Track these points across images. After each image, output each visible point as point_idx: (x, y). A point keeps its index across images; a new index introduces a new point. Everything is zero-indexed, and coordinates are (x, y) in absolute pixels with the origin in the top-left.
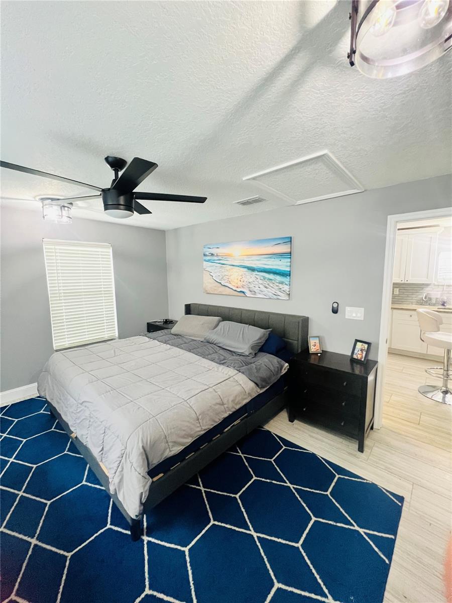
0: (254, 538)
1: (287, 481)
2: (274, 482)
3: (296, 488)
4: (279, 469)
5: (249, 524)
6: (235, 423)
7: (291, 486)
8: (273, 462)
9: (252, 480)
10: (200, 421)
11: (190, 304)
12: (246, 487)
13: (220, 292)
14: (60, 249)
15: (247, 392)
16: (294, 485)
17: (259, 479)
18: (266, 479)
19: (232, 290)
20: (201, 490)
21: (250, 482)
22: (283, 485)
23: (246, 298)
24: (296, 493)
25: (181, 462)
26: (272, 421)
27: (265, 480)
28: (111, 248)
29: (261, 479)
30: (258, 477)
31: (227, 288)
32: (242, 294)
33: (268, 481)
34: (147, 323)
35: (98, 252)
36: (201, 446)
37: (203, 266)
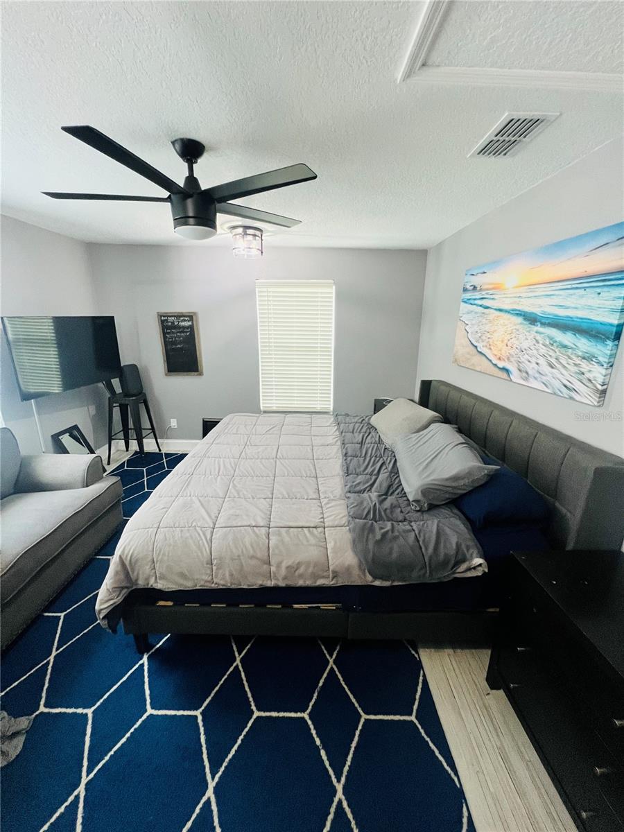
0: (204, 794)
1: (343, 780)
2: (323, 753)
3: (343, 809)
4: (358, 743)
5: (222, 769)
6: (323, 606)
7: (340, 794)
8: (362, 721)
9: (299, 715)
10: (214, 568)
11: (431, 381)
12: (282, 714)
13: (473, 365)
14: (273, 292)
15: (331, 568)
16: (346, 799)
17: (310, 722)
18: (318, 736)
19: (489, 363)
20: (235, 660)
21: (293, 715)
22: (330, 777)
23: (511, 383)
24: (331, 817)
25: (202, 605)
26: (450, 651)
27: (315, 736)
28: (334, 287)
29: (312, 727)
30: (310, 718)
31: (484, 358)
32: (504, 375)
33: (318, 742)
34: (375, 400)
35: (317, 293)
36: (242, 604)
37: (458, 313)
